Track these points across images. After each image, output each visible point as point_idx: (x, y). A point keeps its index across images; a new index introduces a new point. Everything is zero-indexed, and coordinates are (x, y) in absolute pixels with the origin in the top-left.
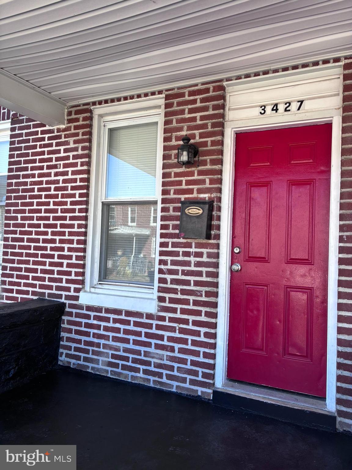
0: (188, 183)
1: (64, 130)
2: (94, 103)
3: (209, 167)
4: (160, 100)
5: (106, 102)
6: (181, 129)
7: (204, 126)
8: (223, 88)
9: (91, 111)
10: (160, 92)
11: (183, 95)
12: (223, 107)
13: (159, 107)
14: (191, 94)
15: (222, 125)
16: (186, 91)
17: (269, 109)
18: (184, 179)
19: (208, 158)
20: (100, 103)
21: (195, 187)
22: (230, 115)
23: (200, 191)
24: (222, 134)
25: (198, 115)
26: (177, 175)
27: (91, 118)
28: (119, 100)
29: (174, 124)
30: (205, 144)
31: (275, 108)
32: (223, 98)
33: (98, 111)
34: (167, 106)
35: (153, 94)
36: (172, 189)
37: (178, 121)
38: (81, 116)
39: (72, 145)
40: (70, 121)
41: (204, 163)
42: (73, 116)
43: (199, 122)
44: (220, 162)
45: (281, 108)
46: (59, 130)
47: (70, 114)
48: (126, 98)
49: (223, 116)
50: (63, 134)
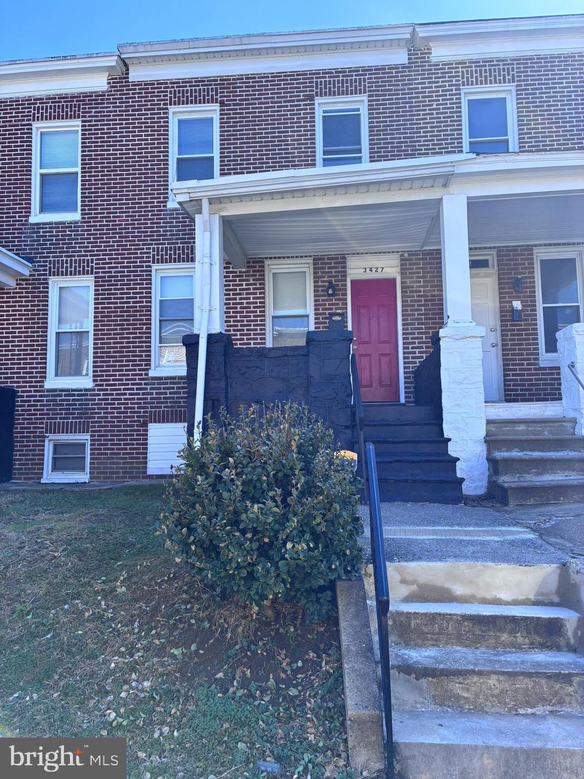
0: (330, 305)
1: (244, 272)
2: (267, 258)
3: (341, 297)
4: (310, 261)
5: (275, 258)
6: (324, 277)
7: (337, 276)
8: (345, 258)
9: (263, 262)
10: (310, 256)
11: (324, 259)
12: (345, 267)
13: (309, 264)
14: (328, 259)
15: (345, 276)
16: (326, 257)
17: (368, 270)
18: (327, 303)
19: (340, 292)
20: (271, 258)
21: (334, 307)
22: (349, 271)
23: (336, 309)
24: (346, 280)
25: (333, 270)
26: (323, 300)
27: (263, 266)
28: (284, 258)
29: (320, 274)
30: (338, 285)
31: (371, 270)
32: (345, 263)
33: (267, 262)
34: (314, 264)
35: (306, 257)
36: (321, 308)
37: (322, 273)
38: (257, 265)
39: (251, 282)
40: (248, 267)
41: (338, 295)
42: (251, 264)
43: (333, 274)
44: (346, 294)
45: (374, 270)
46: (240, 272)
47: (248, 262)
48: (288, 257)
49: (345, 272)
50: (244, 275)
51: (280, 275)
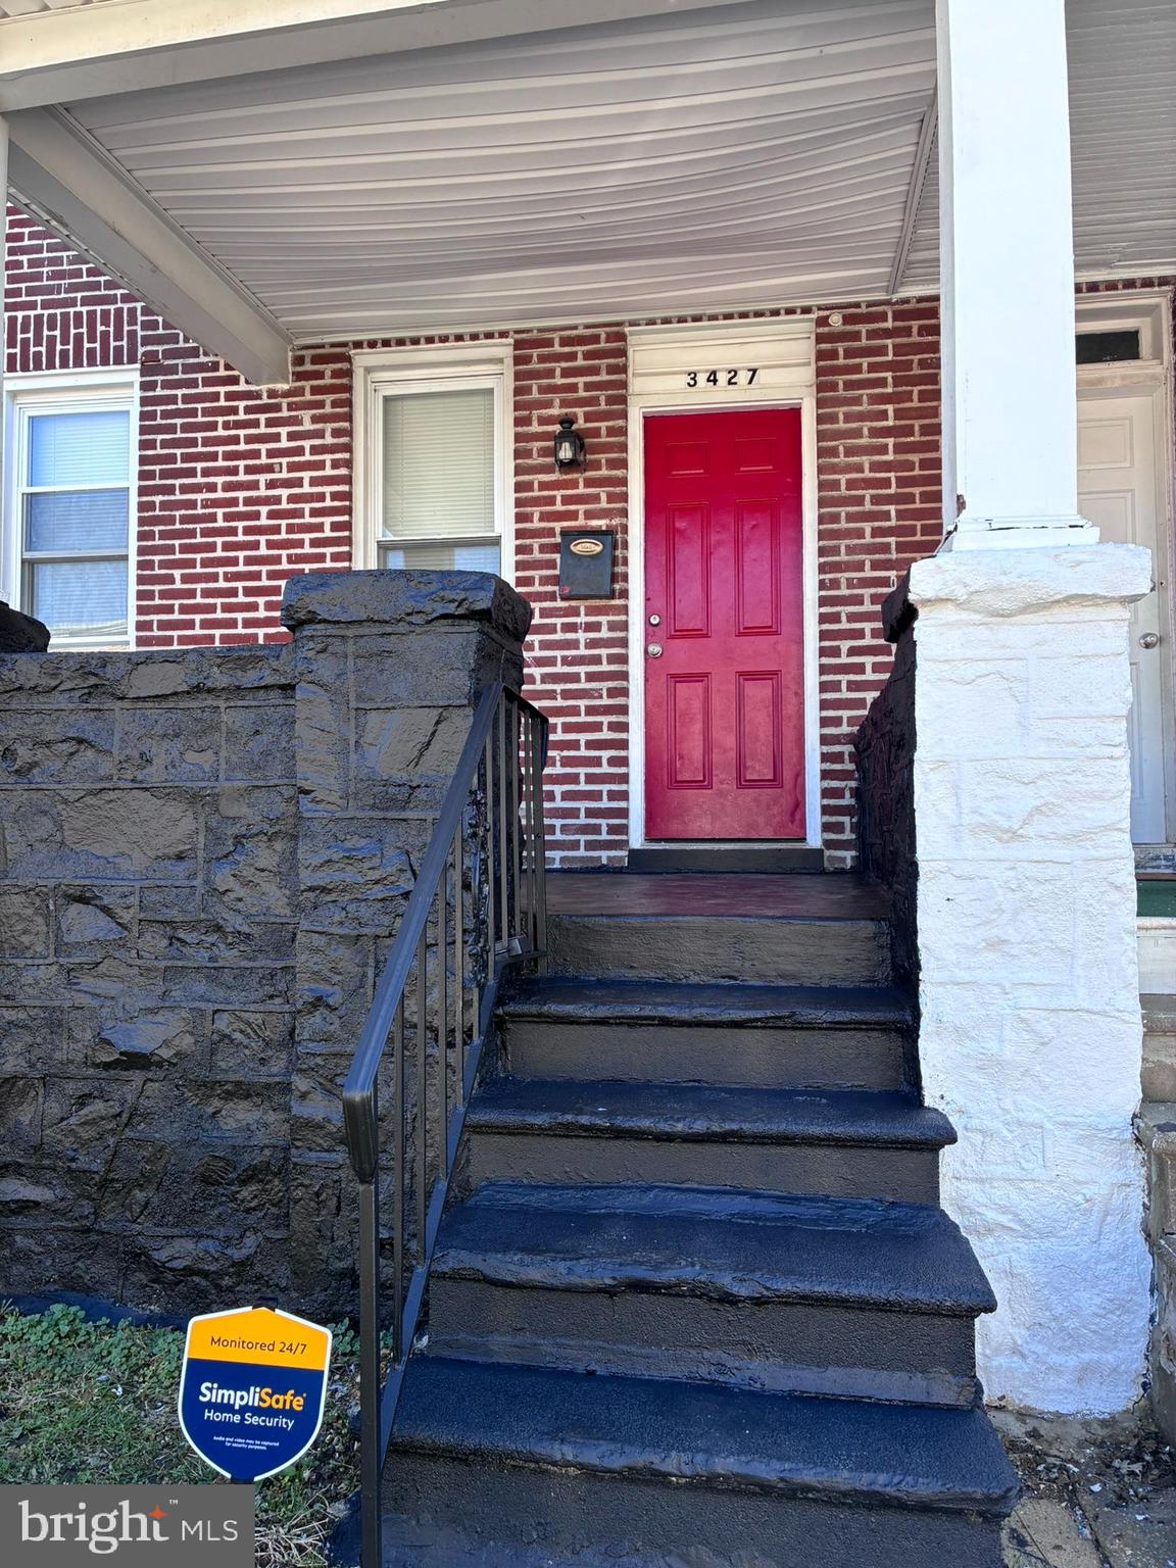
0: (566, 500)
1: (286, 394)
2: (358, 345)
3: (604, 472)
4: (504, 350)
5: (386, 343)
6: (548, 404)
7: (594, 401)
8: (622, 337)
9: (348, 359)
10: (503, 334)
11: (549, 343)
12: (624, 369)
13: (500, 361)
14: (565, 342)
15: (623, 400)
16: (556, 336)
17: (702, 378)
18: (558, 494)
19: (603, 457)
20: (372, 344)
21: (581, 508)
22: (636, 385)
23: (589, 515)
24: (624, 415)
25: (581, 381)
26: (543, 486)
27: (349, 373)
28: (415, 341)
29: (535, 394)
30: (596, 432)
31: (713, 378)
32: (623, 353)
33: (362, 359)
34: (518, 360)
35: (489, 335)
36: (536, 511)
37: (542, 390)
38: (328, 368)
39: (308, 426)
40: (299, 376)
41: (596, 465)
42: (308, 367)
43: (582, 393)
44: (623, 464)
45: (723, 378)
46: (272, 394)
47: (299, 361)
48: (430, 340)
49: (624, 385)
50: (284, 402)
51: (407, 404)
